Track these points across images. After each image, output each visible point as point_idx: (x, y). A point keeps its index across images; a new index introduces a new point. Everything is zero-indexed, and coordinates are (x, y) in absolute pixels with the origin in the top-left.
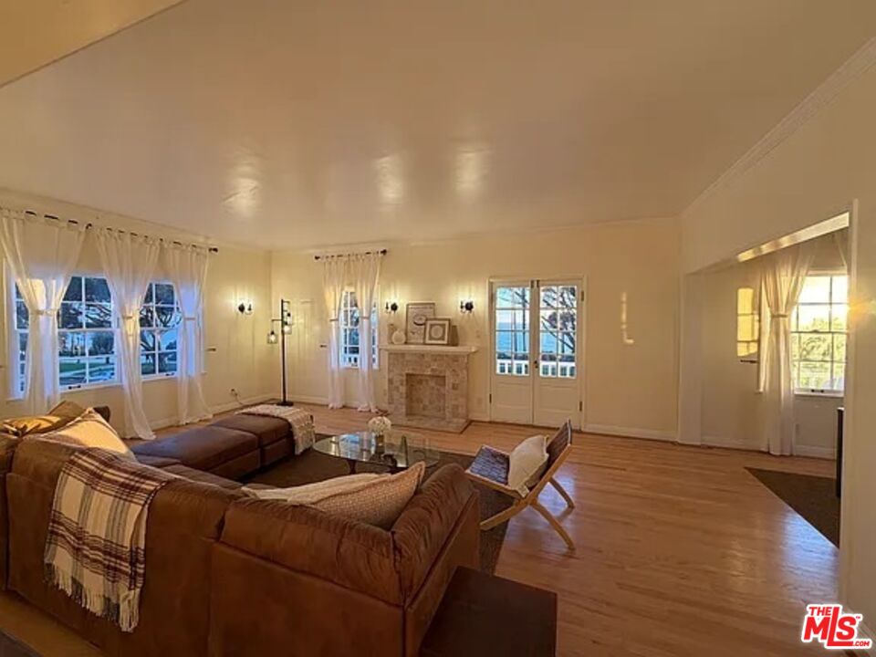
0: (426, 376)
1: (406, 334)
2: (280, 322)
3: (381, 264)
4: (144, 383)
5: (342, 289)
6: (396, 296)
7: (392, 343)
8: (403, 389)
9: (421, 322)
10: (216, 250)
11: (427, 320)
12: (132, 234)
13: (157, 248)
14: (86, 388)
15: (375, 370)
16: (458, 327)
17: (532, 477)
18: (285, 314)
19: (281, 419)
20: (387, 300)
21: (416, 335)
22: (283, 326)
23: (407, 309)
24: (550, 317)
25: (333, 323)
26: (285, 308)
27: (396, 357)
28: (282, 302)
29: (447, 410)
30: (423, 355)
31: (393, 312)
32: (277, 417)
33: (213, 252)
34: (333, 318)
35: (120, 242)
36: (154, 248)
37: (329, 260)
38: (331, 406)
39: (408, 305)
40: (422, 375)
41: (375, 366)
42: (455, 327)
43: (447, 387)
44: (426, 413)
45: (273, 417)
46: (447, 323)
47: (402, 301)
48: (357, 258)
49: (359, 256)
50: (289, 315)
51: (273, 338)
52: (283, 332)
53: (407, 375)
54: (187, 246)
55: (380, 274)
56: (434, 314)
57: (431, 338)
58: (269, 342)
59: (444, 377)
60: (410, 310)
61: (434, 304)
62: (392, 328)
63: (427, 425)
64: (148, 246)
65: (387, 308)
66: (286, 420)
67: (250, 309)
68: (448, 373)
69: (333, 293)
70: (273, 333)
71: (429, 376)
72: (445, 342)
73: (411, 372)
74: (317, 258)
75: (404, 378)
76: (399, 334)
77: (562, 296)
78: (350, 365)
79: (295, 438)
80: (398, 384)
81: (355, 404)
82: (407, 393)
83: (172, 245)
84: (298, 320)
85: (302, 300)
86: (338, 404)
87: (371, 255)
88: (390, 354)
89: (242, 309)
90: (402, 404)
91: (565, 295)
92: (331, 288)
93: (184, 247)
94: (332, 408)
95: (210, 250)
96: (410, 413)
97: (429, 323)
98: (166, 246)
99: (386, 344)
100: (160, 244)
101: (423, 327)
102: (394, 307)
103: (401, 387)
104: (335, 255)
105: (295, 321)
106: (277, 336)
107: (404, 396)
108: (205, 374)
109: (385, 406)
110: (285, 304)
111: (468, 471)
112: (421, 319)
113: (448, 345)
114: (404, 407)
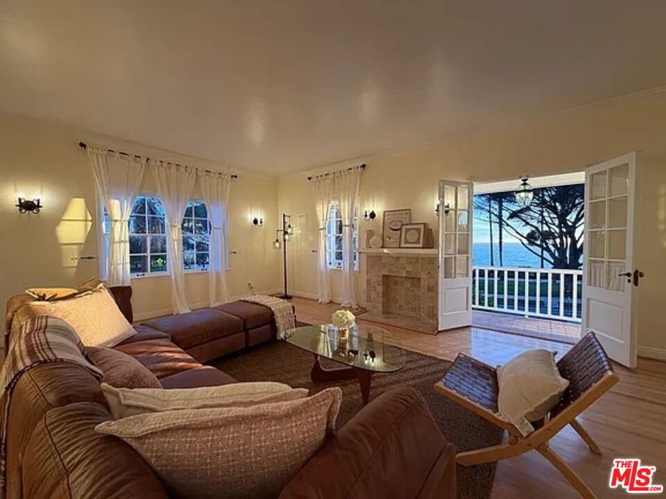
0: (402, 277)
1: (383, 239)
2: (283, 232)
3: (361, 176)
4: (185, 275)
5: (329, 203)
6: (373, 205)
7: (371, 247)
8: (380, 289)
9: (397, 228)
10: (236, 177)
11: (402, 225)
12: (177, 165)
13: (193, 176)
14: (149, 276)
15: (356, 271)
16: (433, 230)
17: (537, 408)
18: (287, 225)
19: (267, 307)
20: (366, 209)
21: (392, 240)
22: (284, 235)
23: (384, 215)
24: (528, 235)
25: (322, 231)
26: (286, 221)
27: (374, 261)
28: (284, 215)
29: (422, 311)
30: (398, 258)
31: (371, 220)
32: (263, 305)
33: (234, 178)
34: (321, 227)
35: (168, 171)
36: (191, 175)
37: (319, 178)
38: (320, 301)
39: (385, 212)
40: (398, 277)
41: (356, 268)
42: (431, 230)
43: (422, 290)
44: (402, 313)
45: (261, 305)
46: (422, 226)
47: (379, 210)
48: (340, 174)
49: (342, 173)
50: (289, 226)
51: (277, 245)
52: (285, 240)
53: (384, 276)
54: (215, 173)
55: (360, 188)
56: (410, 218)
57: (406, 242)
58: (275, 248)
59: (420, 278)
60: (386, 217)
61: (409, 210)
62: (371, 234)
63: (400, 324)
64: (187, 174)
65: (366, 216)
66: (270, 308)
67: (261, 222)
68: (423, 276)
69: (322, 207)
70: (277, 241)
71: (406, 277)
72: (421, 245)
73: (387, 274)
74: (309, 178)
75: (381, 279)
76: (376, 239)
77: (541, 215)
78: (336, 268)
79: (277, 325)
80: (376, 284)
81: (339, 300)
82: (383, 293)
83: (204, 173)
84: (296, 231)
85: (299, 215)
86: (325, 300)
87: (352, 171)
88: (368, 257)
89: (255, 222)
90: (379, 303)
91: (545, 214)
92: (320, 203)
93: (212, 175)
94: (321, 303)
95: (232, 176)
96: (386, 312)
97: (404, 228)
98: (200, 174)
99: (365, 247)
100: (196, 172)
101: (399, 231)
102: (373, 215)
103: (378, 287)
104: (324, 175)
105: (294, 232)
106: (280, 244)
107: (381, 295)
108: (229, 271)
109: (364, 304)
110: (286, 218)
111: (440, 384)
112: (396, 224)
113: (423, 248)
114: (381, 305)
